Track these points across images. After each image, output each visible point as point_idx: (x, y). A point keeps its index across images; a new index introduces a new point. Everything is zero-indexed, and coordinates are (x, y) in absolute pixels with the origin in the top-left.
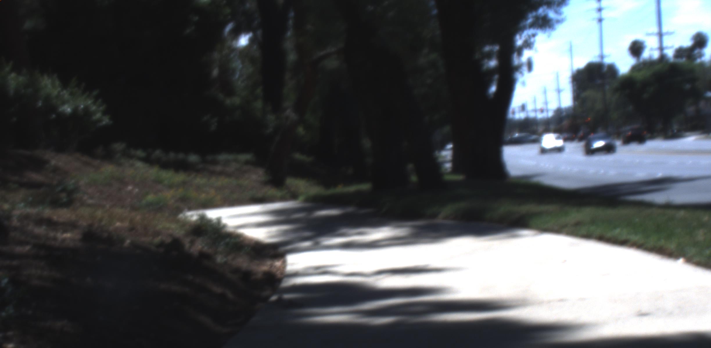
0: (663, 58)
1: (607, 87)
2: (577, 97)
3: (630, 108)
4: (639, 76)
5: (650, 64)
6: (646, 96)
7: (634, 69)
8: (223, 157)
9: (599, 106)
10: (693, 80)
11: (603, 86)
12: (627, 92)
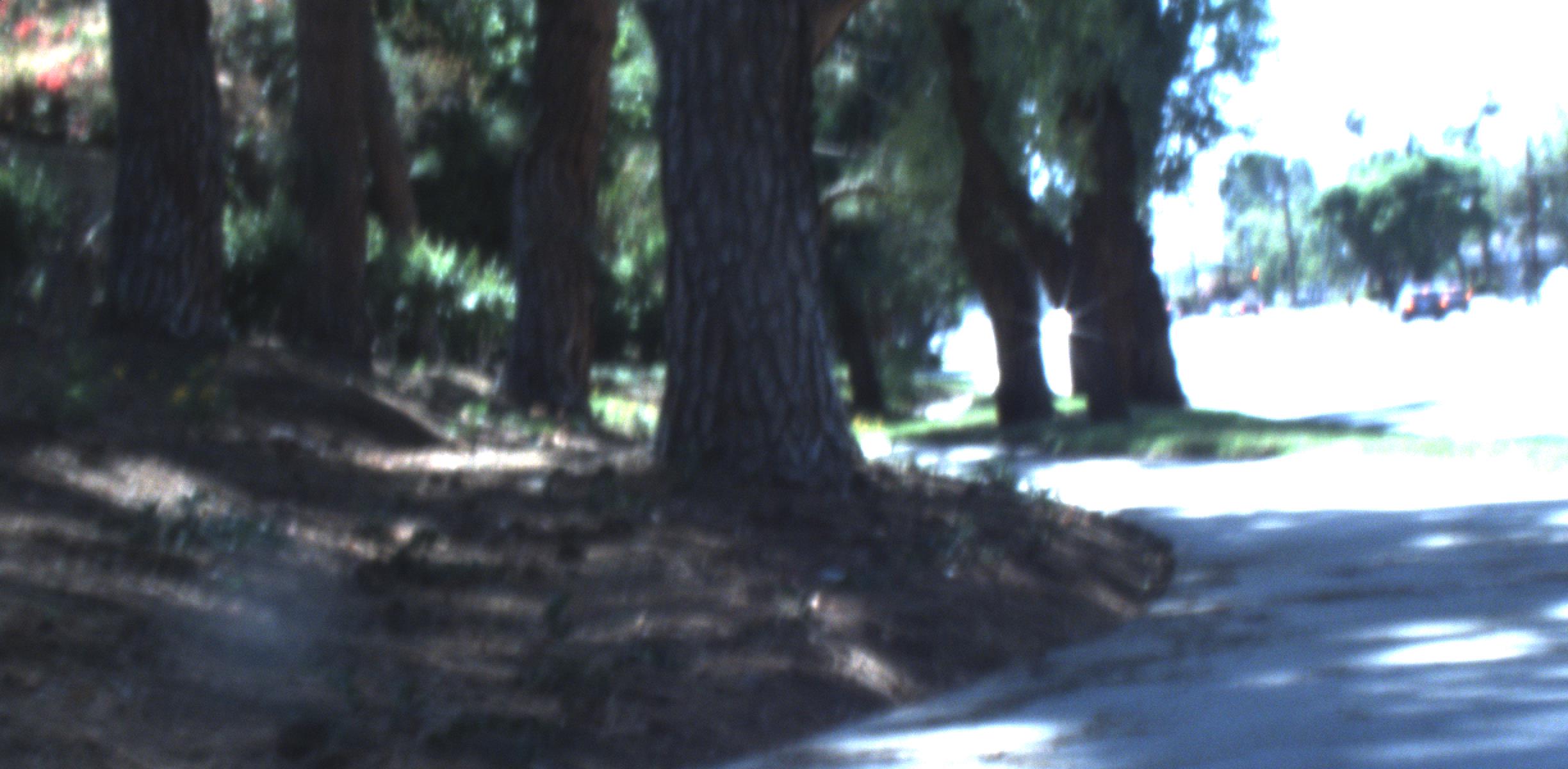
5: (1387, 158)
6: (1378, 226)
9: (1277, 244)
10: (1478, 192)
11: (1285, 204)
12: (1339, 217)
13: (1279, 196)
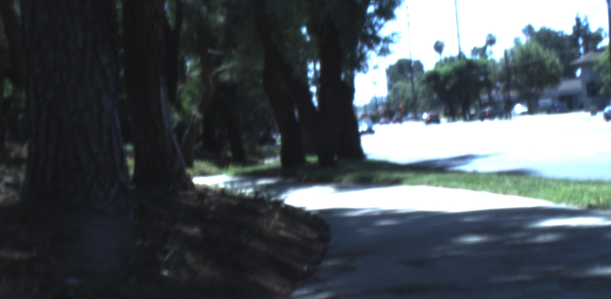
0: (461, 56)
1: (415, 79)
2: (390, 87)
3: (435, 96)
4: (443, 70)
5: (451, 60)
6: (448, 87)
7: (439, 64)
9: (409, 94)
10: (486, 74)
11: (412, 78)
12: (432, 83)
13: (409, 75)
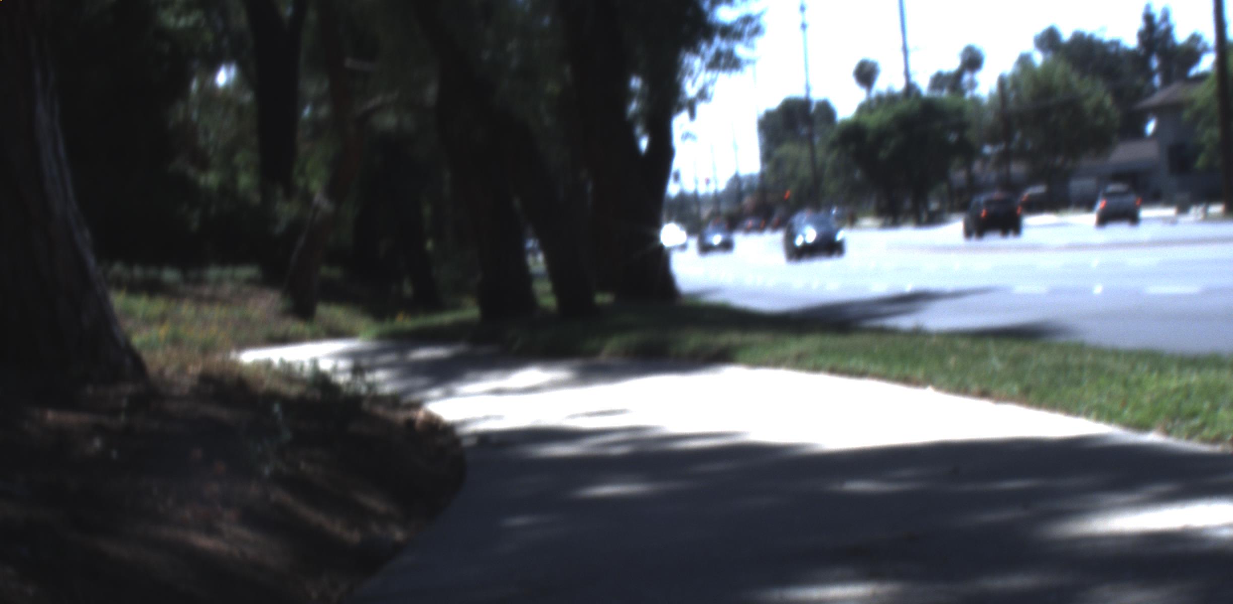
0: (910, 89)
1: (817, 140)
2: (767, 156)
3: (858, 174)
4: (872, 121)
5: (890, 99)
6: (883, 154)
7: (864, 109)
8: (213, 273)
9: (805, 171)
10: (962, 127)
11: (810, 137)
12: (852, 147)
13: (804, 131)
